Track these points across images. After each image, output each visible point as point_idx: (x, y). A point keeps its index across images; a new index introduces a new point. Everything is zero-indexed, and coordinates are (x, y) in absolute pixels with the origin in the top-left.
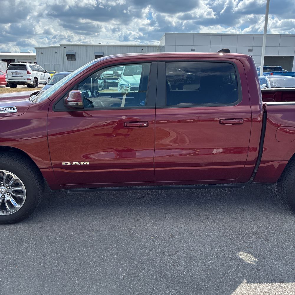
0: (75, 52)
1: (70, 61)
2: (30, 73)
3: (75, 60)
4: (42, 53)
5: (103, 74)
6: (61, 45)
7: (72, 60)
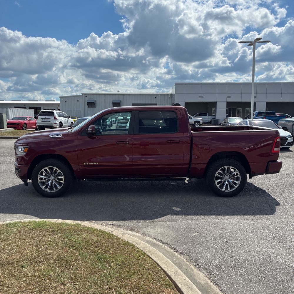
0: (95, 100)
1: (90, 108)
2: (57, 119)
3: (95, 107)
4: (65, 101)
5: (118, 119)
6: (82, 94)
7: (92, 107)
